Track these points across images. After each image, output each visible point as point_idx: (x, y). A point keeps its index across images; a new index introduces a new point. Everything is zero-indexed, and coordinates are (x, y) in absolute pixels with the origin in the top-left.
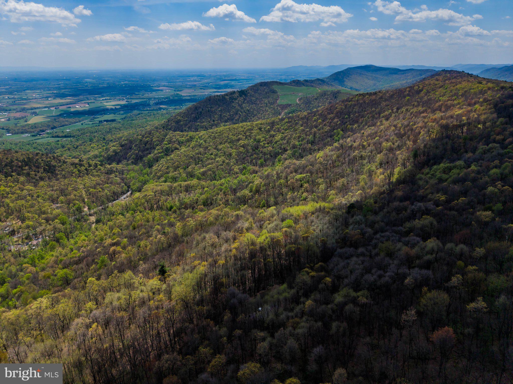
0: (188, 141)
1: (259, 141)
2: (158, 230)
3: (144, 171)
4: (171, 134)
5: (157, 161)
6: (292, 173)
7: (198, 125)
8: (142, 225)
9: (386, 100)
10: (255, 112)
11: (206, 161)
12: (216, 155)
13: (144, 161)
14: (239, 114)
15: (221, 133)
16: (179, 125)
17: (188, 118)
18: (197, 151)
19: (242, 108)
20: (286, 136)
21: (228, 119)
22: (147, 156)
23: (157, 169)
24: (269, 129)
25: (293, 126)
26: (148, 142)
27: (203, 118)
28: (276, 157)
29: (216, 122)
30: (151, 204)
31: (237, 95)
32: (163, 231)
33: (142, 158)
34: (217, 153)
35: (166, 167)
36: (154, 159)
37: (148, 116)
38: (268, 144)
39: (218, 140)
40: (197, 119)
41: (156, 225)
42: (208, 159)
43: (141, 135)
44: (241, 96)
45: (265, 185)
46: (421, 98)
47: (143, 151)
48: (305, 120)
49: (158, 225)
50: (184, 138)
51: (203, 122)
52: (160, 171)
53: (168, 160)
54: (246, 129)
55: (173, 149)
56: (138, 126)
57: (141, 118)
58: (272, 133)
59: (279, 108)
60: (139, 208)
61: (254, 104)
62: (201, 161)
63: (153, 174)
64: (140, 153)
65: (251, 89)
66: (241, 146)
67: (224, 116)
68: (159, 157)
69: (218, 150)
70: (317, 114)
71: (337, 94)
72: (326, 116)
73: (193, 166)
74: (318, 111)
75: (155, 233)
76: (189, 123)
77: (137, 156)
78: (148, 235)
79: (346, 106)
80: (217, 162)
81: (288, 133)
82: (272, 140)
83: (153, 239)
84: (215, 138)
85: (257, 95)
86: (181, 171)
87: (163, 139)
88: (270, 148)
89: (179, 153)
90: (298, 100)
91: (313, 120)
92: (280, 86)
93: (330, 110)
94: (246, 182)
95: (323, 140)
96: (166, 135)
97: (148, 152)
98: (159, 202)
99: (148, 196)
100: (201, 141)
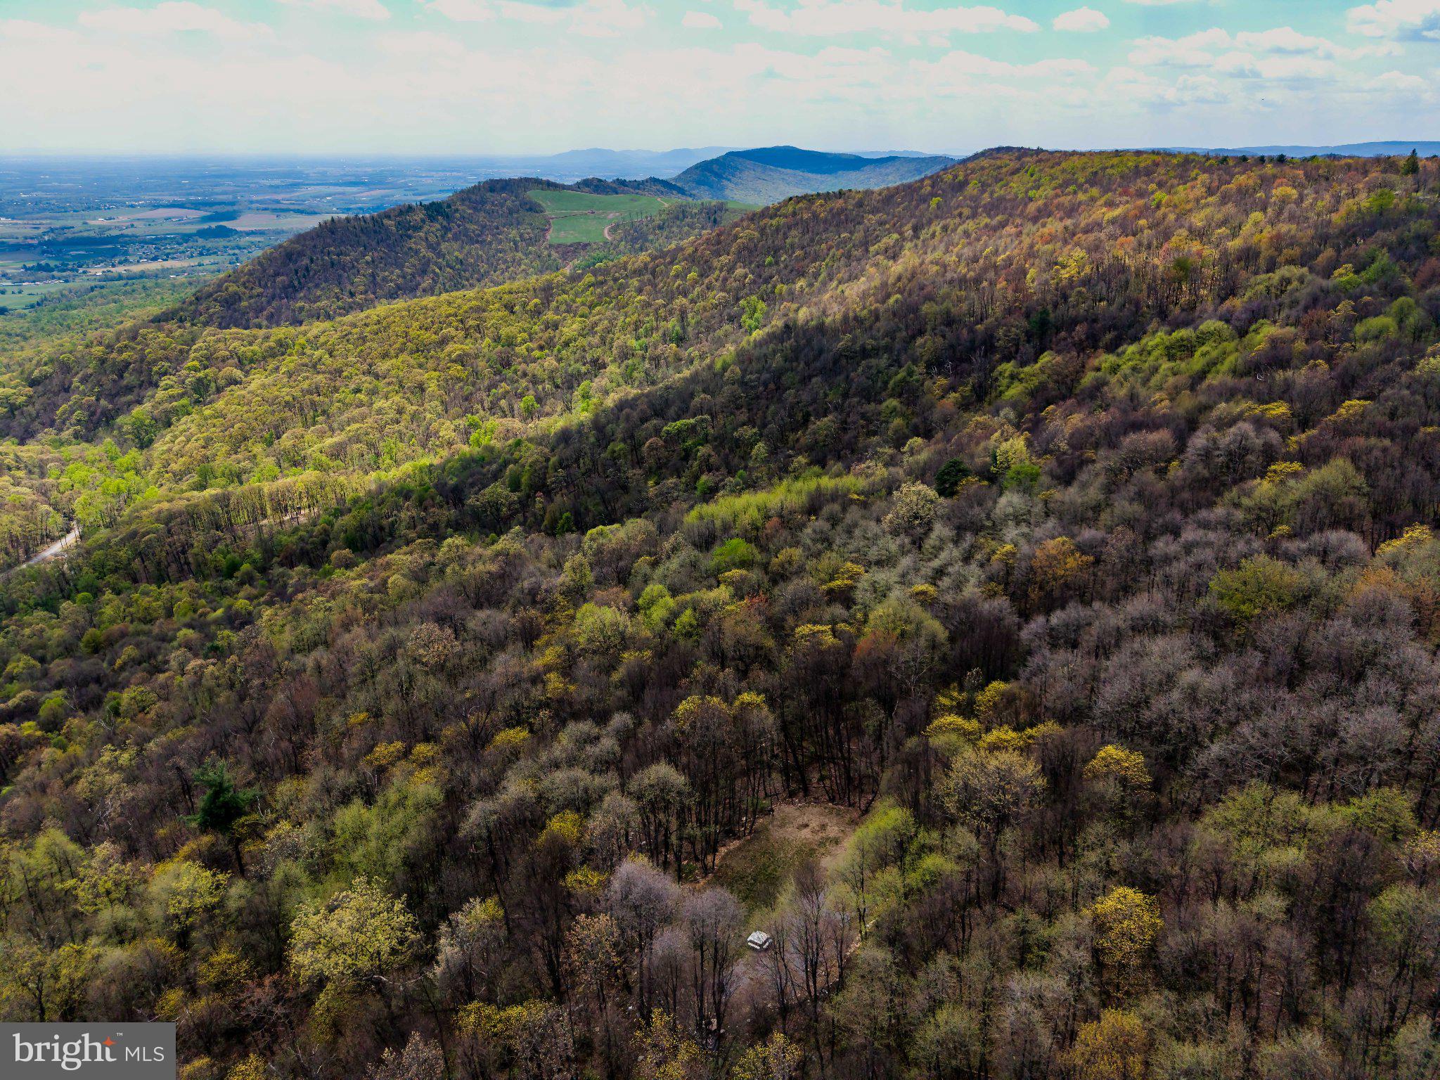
0: (272, 354)
1: (511, 343)
2: (188, 646)
3: (125, 460)
4: (208, 337)
5: (169, 424)
6: (644, 420)
7: (302, 309)
8: (123, 634)
9: (874, 211)
10: (484, 267)
11: (341, 411)
12: (373, 392)
13: (120, 428)
14: (434, 272)
15: (382, 326)
16: (235, 311)
17: (265, 287)
18: (305, 385)
19: (440, 255)
20: (596, 324)
21: (399, 287)
22: (129, 411)
23: (170, 450)
24: (536, 305)
25: (613, 294)
26: (127, 364)
27: (317, 286)
28: (571, 388)
29: (359, 298)
30: (159, 563)
31: (419, 216)
32: (209, 644)
33: (113, 418)
34: (376, 387)
35: (201, 442)
36: (153, 418)
37: (125, 293)
38: (541, 348)
39: (375, 345)
40: (296, 290)
41: (179, 629)
42: (347, 406)
43: (100, 344)
44: (432, 219)
45: (561, 464)
46: (975, 199)
47: (112, 397)
48: (647, 277)
49: (189, 626)
50: (255, 347)
51: (318, 299)
52: (180, 454)
53: (206, 419)
54: (465, 308)
55: (222, 382)
56: (90, 322)
57: (100, 301)
58: (550, 316)
59: (554, 255)
60: (110, 578)
61: (477, 242)
62: (324, 412)
63: (157, 465)
64: (103, 402)
65: (463, 200)
66: (455, 361)
67: (385, 279)
68: (175, 411)
69: (377, 377)
70: (680, 256)
71: (719, 213)
72: (707, 261)
73: (299, 430)
74: (681, 249)
75: (175, 657)
76: (269, 303)
77: (93, 414)
78: (151, 663)
79: (762, 231)
80: (379, 412)
81: (602, 314)
82: (551, 339)
83: (172, 678)
84: (364, 339)
85: (481, 217)
86: (258, 449)
87: (181, 351)
88: (550, 362)
89: (243, 392)
90: (606, 231)
91: (672, 273)
92: (549, 193)
93: (719, 243)
94: (490, 463)
95: (709, 329)
96: (193, 341)
97: (130, 397)
98: (184, 552)
99: (144, 535)
100: (317, 353)
